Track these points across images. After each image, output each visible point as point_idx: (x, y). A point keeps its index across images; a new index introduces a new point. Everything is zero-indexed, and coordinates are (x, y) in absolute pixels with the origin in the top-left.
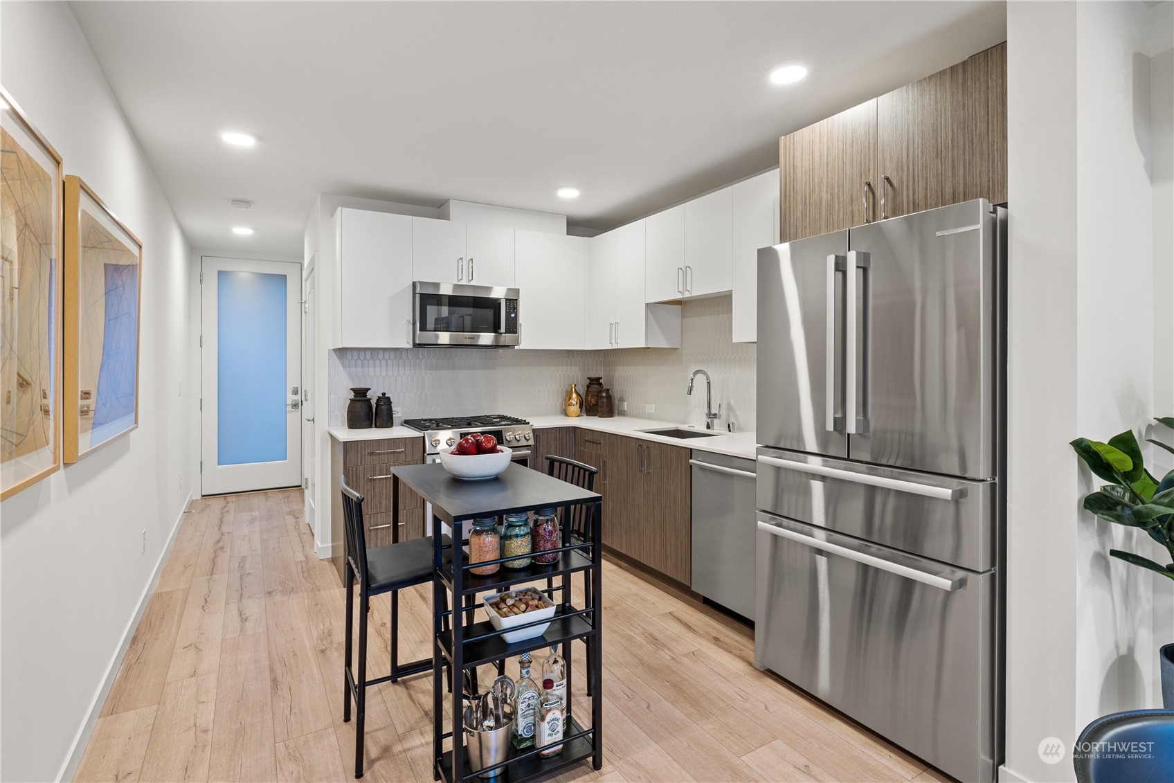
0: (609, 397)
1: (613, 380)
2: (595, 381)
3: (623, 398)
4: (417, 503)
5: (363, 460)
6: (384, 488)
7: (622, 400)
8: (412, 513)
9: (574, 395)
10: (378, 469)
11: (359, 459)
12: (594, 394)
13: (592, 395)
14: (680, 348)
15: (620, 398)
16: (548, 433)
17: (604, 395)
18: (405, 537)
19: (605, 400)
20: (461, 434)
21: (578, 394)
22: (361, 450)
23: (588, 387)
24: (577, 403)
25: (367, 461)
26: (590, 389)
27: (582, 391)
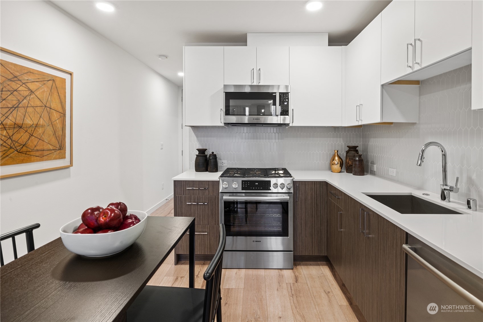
0: (361, 161)
1: (368, 148)
2: (353, 149)
3: (373, 161)
4: (216, 222)
5: (185, 192)
6: (196, 210)
7: (373, 163)
8: (213, 228)
9: (336, 158)
10: (193, 198)
11: (182, 191)
12: (351, 157)
13: (349, 159)
14: (417, 122)
15: (372, 161)
16: (305, 185)
17: (357, 159)
18: (209, 242)
19: (357, 163)
20: (243, 181)
21: (339, 158)
22: (184, 186)
23: (347, 152)
24: (338, 163)
25: (186, 193)
26: (348, 154)
27: (343, 155)
